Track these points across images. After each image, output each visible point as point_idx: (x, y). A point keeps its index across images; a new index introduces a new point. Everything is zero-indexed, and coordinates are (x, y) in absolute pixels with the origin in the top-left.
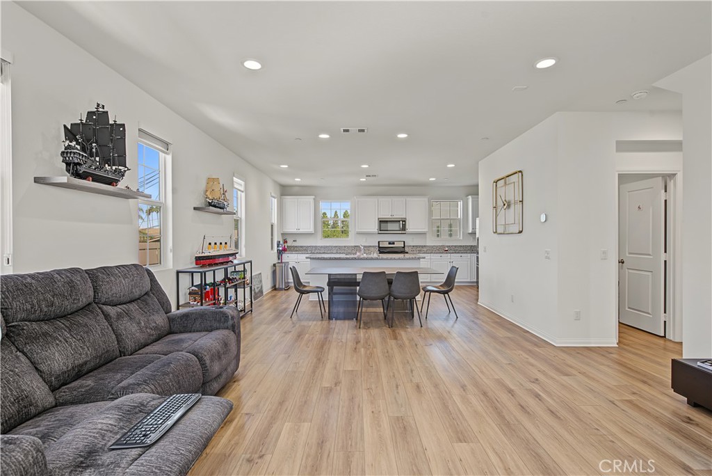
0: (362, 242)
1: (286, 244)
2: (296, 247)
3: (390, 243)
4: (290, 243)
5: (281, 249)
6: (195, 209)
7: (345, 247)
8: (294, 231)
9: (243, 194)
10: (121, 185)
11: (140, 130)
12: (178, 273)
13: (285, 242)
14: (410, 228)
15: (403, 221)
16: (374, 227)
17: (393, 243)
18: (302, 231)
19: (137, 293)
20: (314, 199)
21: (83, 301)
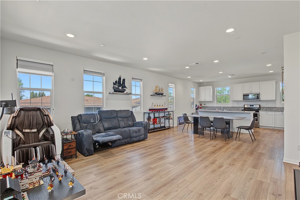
0: (236, 105)
1: (201, 106)
2: (205, 107)
3: (250, 106)
4: (203, 105)
5: (197, 107)
6: (151, 95)
7: (227, 107)
8: (203, 100)
9: (174, 89)
10: (125, 92)
11: (132, 78)
12: (144, 113)
13: (201, 105)
14: (262, 98)
15: (257, 95)
16: (241, 98)
17: (253, 106)
18: (206, 100)
19: (127, 116)
20: (213, 87)
21: (113, 116)
